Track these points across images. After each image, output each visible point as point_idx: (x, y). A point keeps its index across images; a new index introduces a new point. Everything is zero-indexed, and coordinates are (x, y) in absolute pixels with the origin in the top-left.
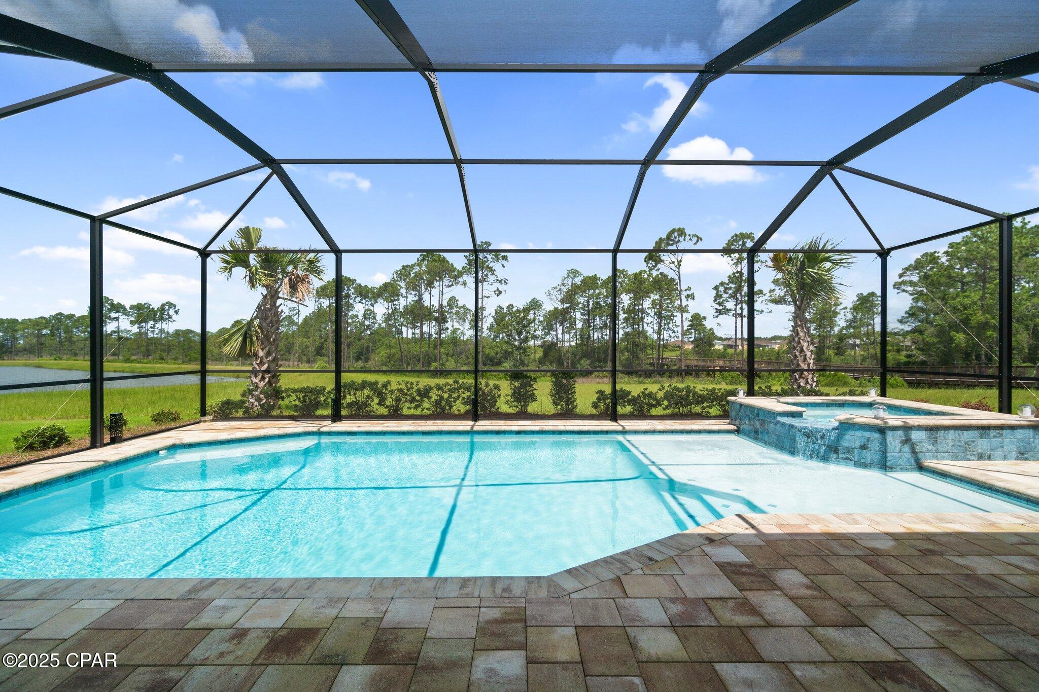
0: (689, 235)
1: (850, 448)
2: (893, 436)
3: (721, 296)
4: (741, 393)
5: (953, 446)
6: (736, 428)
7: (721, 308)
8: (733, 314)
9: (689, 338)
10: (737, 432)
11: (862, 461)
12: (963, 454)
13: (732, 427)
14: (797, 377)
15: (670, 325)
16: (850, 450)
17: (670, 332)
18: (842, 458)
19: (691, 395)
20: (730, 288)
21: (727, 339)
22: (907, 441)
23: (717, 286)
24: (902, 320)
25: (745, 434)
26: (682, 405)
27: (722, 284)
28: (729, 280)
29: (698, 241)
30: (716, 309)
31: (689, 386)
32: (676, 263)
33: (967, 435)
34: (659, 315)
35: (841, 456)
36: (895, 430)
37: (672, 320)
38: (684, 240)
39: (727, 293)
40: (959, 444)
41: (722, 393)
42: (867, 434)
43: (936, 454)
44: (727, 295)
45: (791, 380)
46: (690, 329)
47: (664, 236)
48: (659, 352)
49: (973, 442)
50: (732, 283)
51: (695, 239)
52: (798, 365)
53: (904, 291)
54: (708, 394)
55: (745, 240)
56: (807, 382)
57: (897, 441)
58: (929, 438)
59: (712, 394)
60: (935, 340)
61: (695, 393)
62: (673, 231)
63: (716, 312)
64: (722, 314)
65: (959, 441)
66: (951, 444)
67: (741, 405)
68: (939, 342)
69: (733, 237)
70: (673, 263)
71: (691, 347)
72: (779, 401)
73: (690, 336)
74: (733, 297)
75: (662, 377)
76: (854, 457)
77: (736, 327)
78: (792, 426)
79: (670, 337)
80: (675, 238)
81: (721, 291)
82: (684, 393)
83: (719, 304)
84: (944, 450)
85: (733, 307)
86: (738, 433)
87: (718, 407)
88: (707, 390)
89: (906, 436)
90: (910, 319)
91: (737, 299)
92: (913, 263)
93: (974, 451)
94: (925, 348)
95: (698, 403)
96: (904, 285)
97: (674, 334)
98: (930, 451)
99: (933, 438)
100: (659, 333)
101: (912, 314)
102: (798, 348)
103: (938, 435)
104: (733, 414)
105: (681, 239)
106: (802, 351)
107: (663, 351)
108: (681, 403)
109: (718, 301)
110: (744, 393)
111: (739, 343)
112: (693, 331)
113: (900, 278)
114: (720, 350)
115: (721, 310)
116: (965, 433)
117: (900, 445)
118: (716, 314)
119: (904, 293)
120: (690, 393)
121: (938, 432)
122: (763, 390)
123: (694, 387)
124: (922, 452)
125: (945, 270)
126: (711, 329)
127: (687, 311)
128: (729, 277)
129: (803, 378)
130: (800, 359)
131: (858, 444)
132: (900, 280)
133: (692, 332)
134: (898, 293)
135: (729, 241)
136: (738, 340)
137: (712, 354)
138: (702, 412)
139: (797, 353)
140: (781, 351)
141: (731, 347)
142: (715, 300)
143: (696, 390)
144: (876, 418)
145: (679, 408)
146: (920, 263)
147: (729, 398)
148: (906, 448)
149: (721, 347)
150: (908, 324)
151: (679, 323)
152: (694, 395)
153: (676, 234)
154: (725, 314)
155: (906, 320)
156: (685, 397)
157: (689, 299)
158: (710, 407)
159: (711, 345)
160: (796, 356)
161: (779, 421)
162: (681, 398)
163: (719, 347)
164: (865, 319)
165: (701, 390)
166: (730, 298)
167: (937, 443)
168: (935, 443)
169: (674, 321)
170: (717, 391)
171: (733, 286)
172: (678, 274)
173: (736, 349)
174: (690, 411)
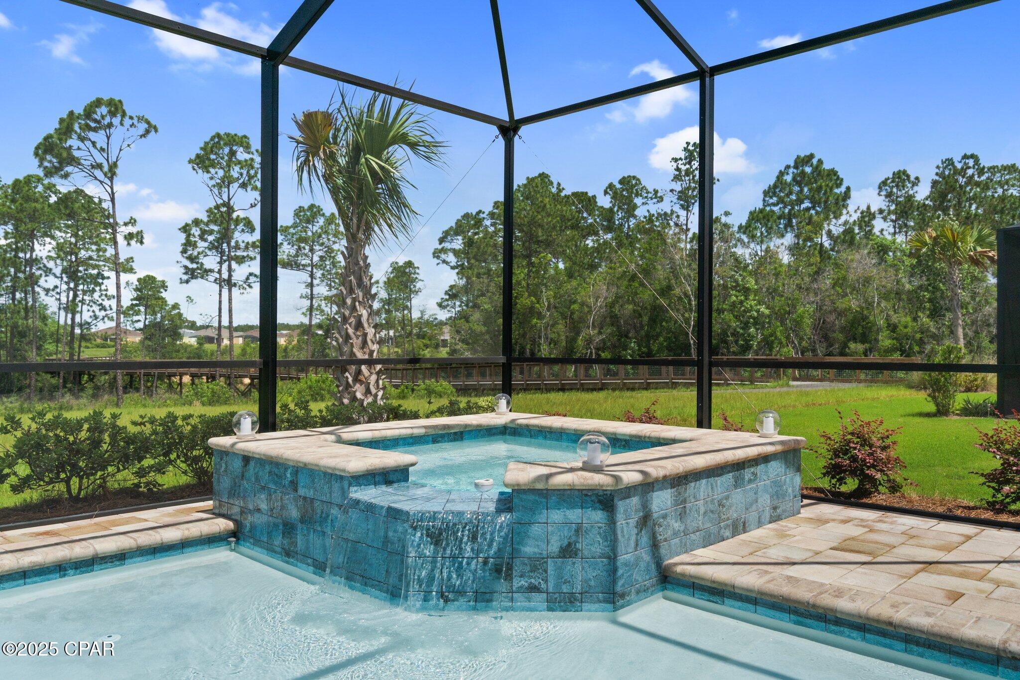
0: (131, 118)
1: (538, 559)
2: (625, 512)
3: (194, 245)
4: (247, 424)
5: (705, 513)
6: (231, 525)
7: (195, 266)
8: (216, 280)
9: (133, 322)
10: (235, 536)
11: (565, 589)
12: (716, 529)
13: (223, 525)
14: (350, 380)
15: (96, 295)
16: (537, 564)
17: (96, 308)
18: (520, 590)
19: (106, 438)
20: (211, 232)
21: (203, 327)
22: (645, 520)
23: (187, 225)
24: (442, 302)
25: (257, 543)
26: (75, 470)
27: (197, 222)
28: (209, 216)
29: (147, 132)
30: (186, 267)
31: (98, 415)
32: (106, 168)
33: (721, 485)
34: (71, 273)
35: (518, 582)
36: (628, 498)
37: (100, 285)
38: (122, 124)
39: (205, 240)
40: (712, 507)
41: (194, 427)
42: (574, 515)
43: (684, 539)
44: (206, 244)
45: (338, 386)
46: (137, 305)
47: (79, 110)
48: (72, 348)
49: (728, 498)
50: (215, 222)
51: (143, 126)
52: (352, 354)
53: (444, 262)
54: (155, 432)
55: (234, 148)
56: (368, 392)
57: (631, 523)
59: (165, 432)
60: (484, 329)
61: (116, 431)
62: (98, 103)
63: (186, 273)
64: (196, 278)
65: (712, 501)
67: (247, 459)
68: (488, 332)
69: (212, 138)
70: (99, 166)
71: (138, 339)
72: (340, 441)
73: (135, 318)
74: (216, 248)
75: (77, 398)
76: (546, 581)
77: (220, 302)
78: (394, 514)
79: (96, 317)
80: (103, 117)
81: (194, 236)
82: (83, 435)
83: (192, 259)
84: (695, 526)
85: (216, 267)
86: (238, 539)
87: (183, 466)
88: (152, 421)
89: (645, 506)
90: (450, 303)
91: (222, 253)
92: (454, 225)
93: (729, 518)
94: (470, 340)
95: (125, 460)
96: (444, 253)
97: (103, 313)
99: (681, 503)
100: (71, 308)
101: (453, 294)
102: (352, 320)
103: (687, 494)
104: (223, 483)
105: (116, 121)
106: (359, 325)
107: (80, 346)
108: (74, 466)
109: (189, 253)
110: (253, 423)
111: (225, 333)
112: (142, 309)
113: (440, 244)
114: (191, 346)
115: (193, 270)
116: (719, 481)
117: (635, 532)
118: (185, 277)
119: (445, 265)
120: (102, 432)
122: (290, 411)
123: (115, 416)
124: (667, 540)
125: (491, 238)
126: (176, 306)
127: (131, 270)
128: (209, 211)
129: (361, 382)
130: (356, 342)
131: (555, 547)
132: (440, 247)
133: (139, 310)
134: (438, 264)
135: (206, 143)
136: (222, 329)
137: (178, 351)
138: (137, 486)
139: (351, 331)
140: (290, 347)
141: (210, 340)
142: (184, 251)
143: (120, 423)
144: (588, 467)
145: (67, 481)
146: (460, 226)
147: (214, 441)
148: (644, 539)
149: (193, 341)
150: (448, 308)
151: (112, 291)
152: (113, 437)
153: (104, 110)
154: (202, 277)
155: (446, 303)
156: (85, 446)
157: (133, 242)
158: (160, 469)
159: (176, 335)
160: (347, 337)
161: (357, 502)
162: (75, 450)
163: (189, 339)
164: (400, 299)
165: (135, 423)
166: (210, 249)
167: (685, 512)
168: (683, 514)
169: (103, 287)
170: (179, 422)
171: (216, 228)
172: (109, 190)
173: (219, 345)
174: (102, 486)
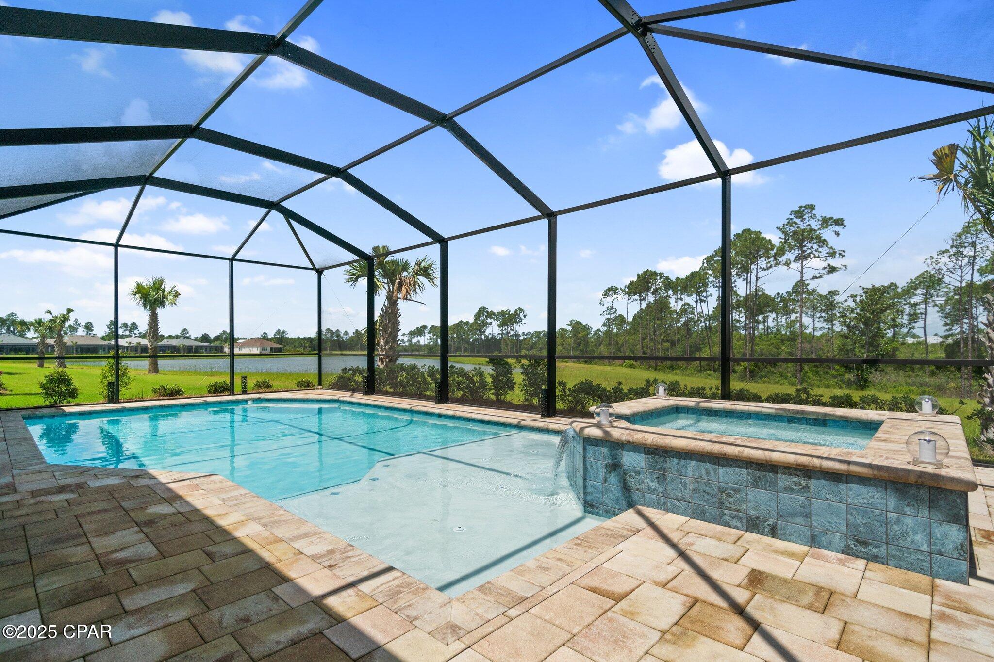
2: (594, 454)
5: (695, 490)
12: (715, 511)
22: (615, 466)
33: (725, 475)
36: (597, 445)
40: (707, 489)
43: (663, 500)
49: (738, 491)
57: (600, 464)
58: (651, 467)
65: (708, 484)
66: (691, 486)
84: (679, 494)
89: (614, 457)
93: (738, 511)
98: (654, 491)
99: (659, 469)
103: (667, 465)
116: (721, 470)
117: (605, 470)
121: (668, 460)
124: (638, 490)
148: (614, 479)
167: (665, 479)
168: (662, 479)
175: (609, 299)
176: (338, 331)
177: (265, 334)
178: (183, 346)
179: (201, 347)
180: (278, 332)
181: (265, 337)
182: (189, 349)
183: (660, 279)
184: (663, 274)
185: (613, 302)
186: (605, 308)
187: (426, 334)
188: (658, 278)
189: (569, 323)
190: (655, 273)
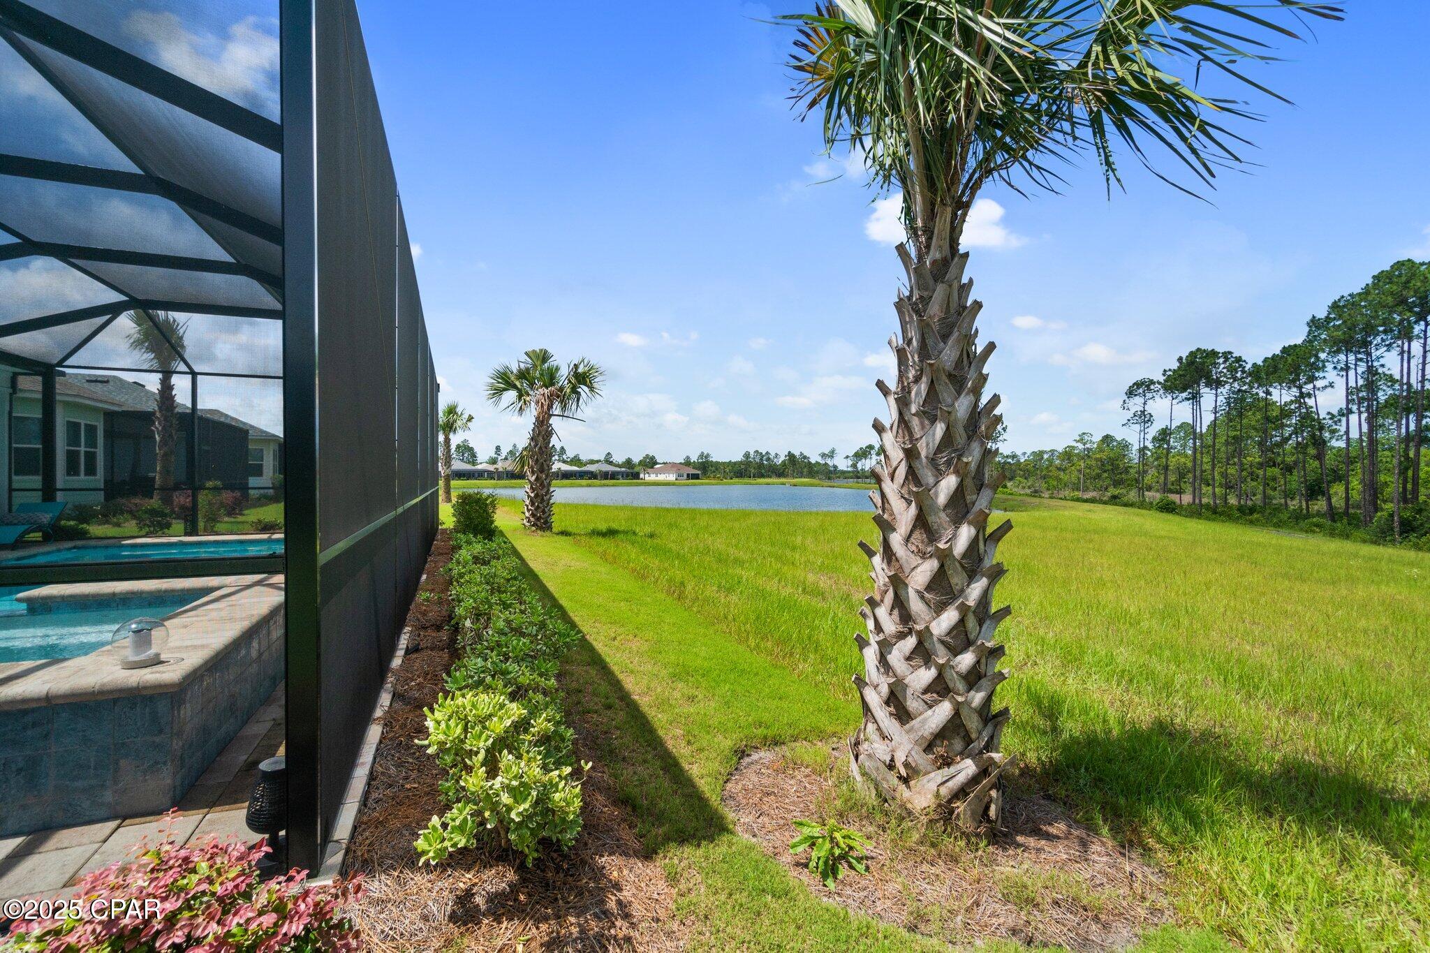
175: (1139, 400)
176: (767, 453)
177: (688, 457)
178: (600, 471)
179: (618, 473)
180: (702, 455)
181: (687, 463)
182: (613, 476)
183: (1224, 362)
184: (1230, 353)
185: (1145, 404)
186: (1130, 414)
187: (874, 457)
188: (1221, 360)
189: (1078, 438)
190: (1214, 354)
